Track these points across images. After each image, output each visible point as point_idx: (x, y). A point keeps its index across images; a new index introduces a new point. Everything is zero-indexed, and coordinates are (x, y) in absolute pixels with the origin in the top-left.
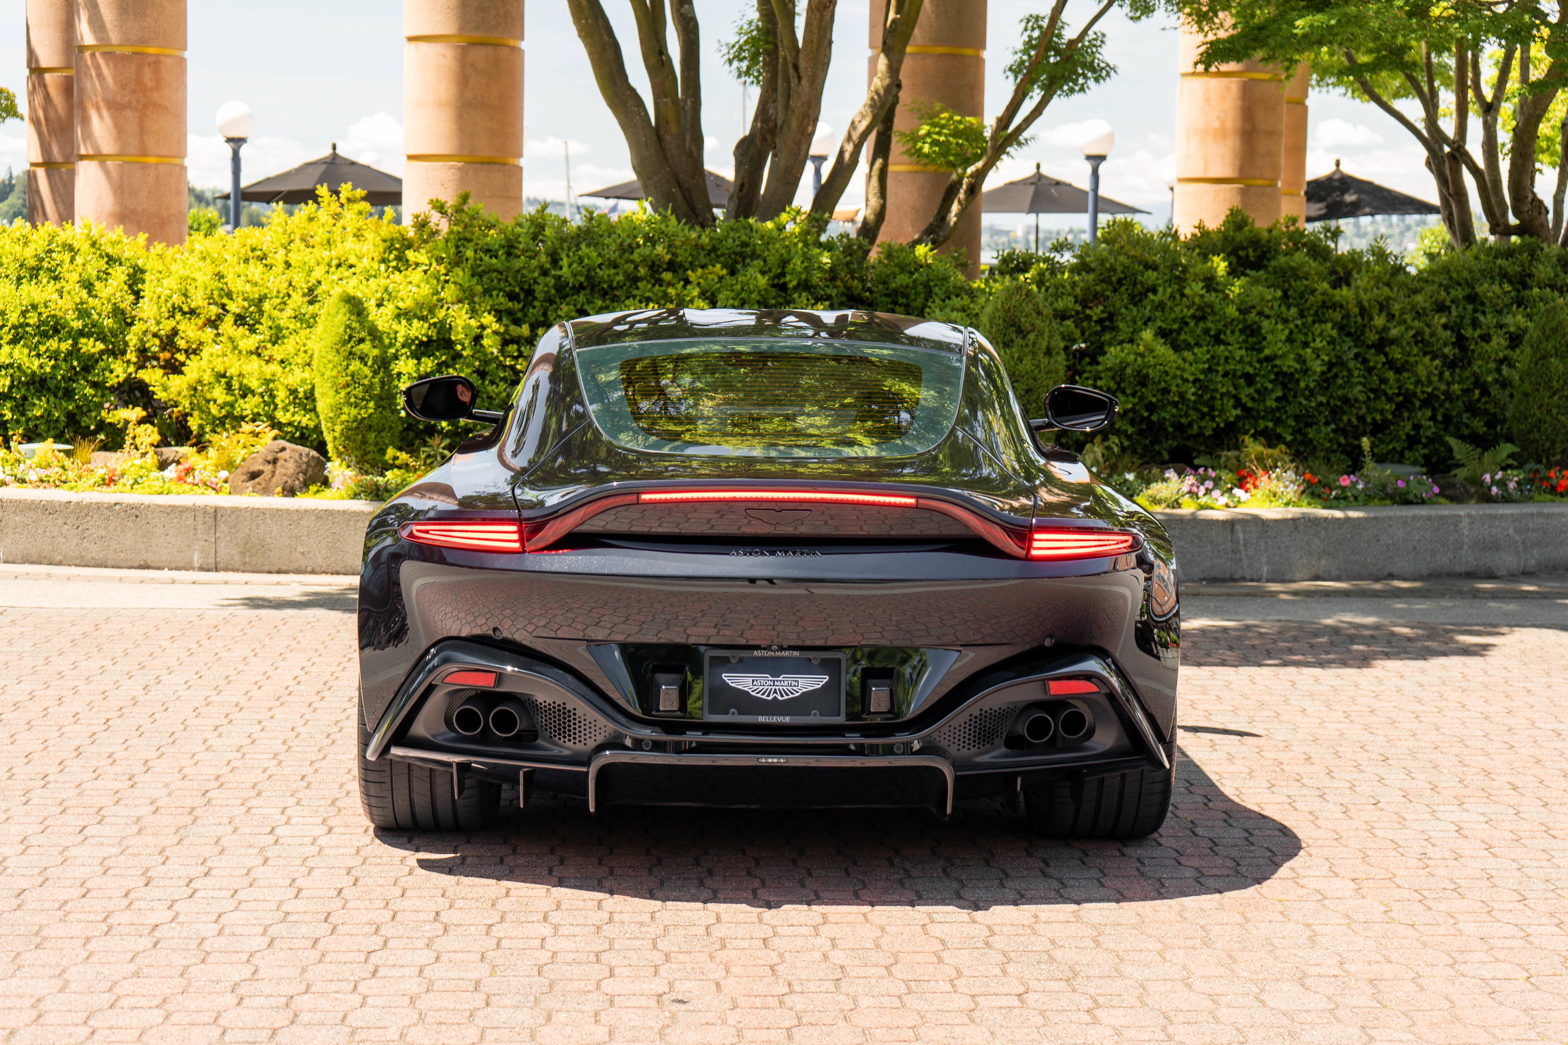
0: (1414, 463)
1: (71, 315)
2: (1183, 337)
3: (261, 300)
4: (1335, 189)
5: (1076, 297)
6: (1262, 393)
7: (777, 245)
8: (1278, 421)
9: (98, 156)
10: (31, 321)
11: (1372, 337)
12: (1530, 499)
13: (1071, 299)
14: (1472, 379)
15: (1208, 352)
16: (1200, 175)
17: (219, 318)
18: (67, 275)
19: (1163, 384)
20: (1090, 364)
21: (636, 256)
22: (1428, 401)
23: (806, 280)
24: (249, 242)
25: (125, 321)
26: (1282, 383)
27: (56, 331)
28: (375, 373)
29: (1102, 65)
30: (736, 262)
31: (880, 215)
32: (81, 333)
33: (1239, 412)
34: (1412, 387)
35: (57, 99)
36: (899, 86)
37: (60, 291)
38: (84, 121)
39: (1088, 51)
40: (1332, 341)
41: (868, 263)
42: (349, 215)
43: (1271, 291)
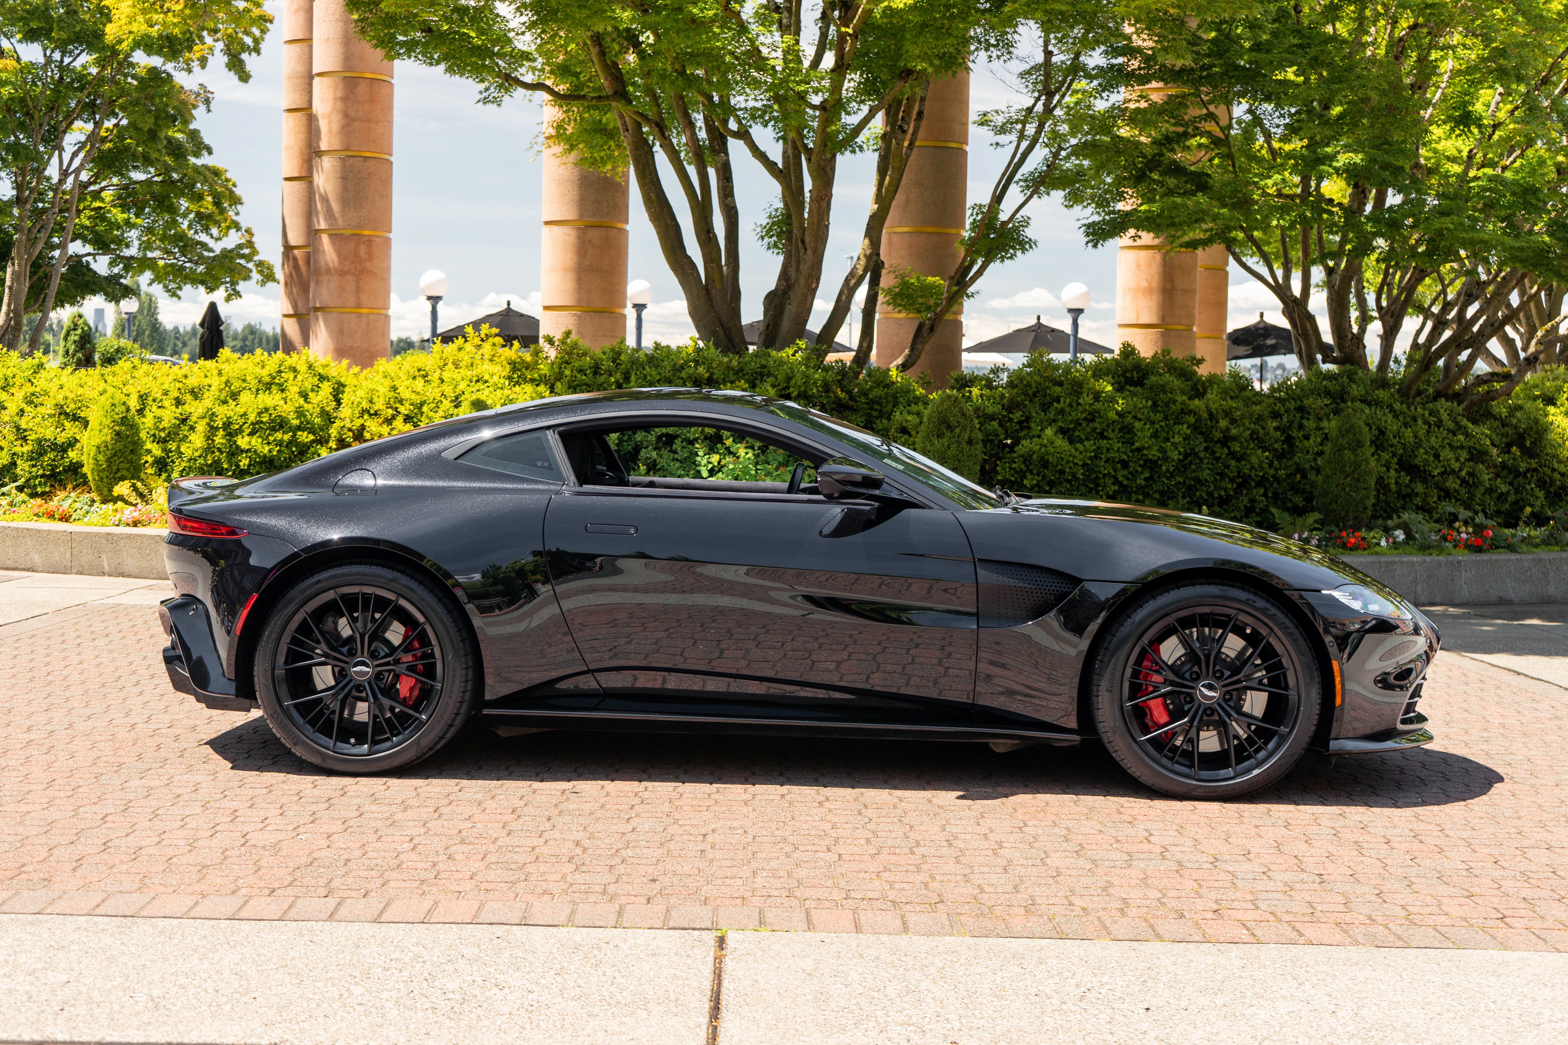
1: (292, 416)
2: (1077, 433)
3: (422, 404)
4: (1260, 336)
5: (1003, 406)
6: (1134, 475)
7: (785, 367)
9: (326, 308)
10: (264, 420)
11: (1217, 435)
13: (1000, 407)
14: (1294, 467)
15: (1095, 444)
16: (1133, 322)
17: (394, 417)
18: (290, 388)
20: (1010, 452)
21: (683, 374)
22: (1261, 482)
23: (804, 392)
24: (416, 364)
25: (328, 419)
26: (1150, 468)
27: (281, 427)
29: (1027, 240)
31: (869, 348)
32: (299, 428)
33: (1116, 488)
34: (1247, 472)
35: (303, 268)
36: (878, 255)
37: (285, 399)
38: (318, 283)
39: (1016, 229)
40: (1186, 438)
41: (857, 382)
42: (487, 348)
43: (1144, 401)
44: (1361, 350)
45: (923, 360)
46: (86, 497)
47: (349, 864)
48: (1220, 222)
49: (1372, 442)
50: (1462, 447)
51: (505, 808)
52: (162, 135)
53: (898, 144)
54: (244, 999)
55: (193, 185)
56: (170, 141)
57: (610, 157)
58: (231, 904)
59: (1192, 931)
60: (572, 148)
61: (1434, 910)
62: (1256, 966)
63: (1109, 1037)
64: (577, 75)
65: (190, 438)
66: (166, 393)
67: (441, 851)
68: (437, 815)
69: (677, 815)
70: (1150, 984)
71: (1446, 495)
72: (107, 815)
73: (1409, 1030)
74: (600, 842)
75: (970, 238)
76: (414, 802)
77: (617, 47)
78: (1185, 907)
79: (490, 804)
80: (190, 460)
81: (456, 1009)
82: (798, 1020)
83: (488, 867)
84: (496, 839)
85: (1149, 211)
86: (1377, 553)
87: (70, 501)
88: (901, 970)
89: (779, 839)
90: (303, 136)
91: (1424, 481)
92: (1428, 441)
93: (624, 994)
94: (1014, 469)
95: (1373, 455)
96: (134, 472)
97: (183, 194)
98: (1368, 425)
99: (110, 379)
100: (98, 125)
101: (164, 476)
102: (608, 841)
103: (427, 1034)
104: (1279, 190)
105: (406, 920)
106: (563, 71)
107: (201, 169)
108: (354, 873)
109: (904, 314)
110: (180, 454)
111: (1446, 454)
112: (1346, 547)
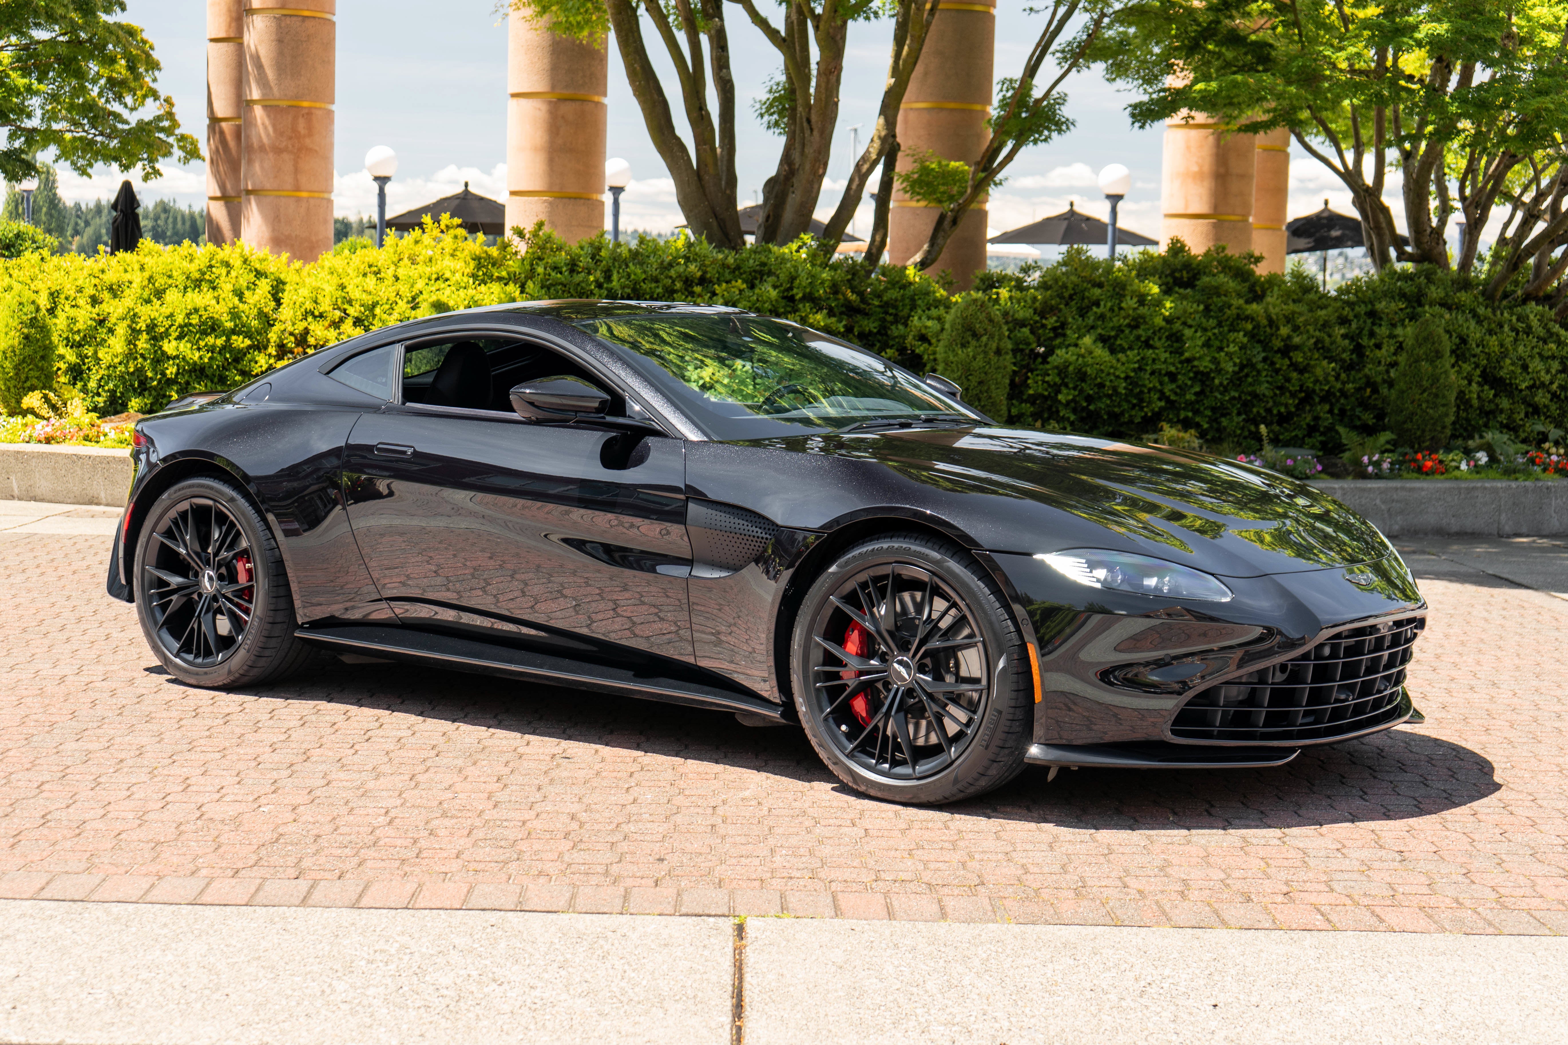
0: (1312, 447)
1: (225, 317)
2: (1119, 342)
3: (374, 305)
4: (1323, 226)
5: (1035, 310)
6: (1183, 388)
7: (788, 265)
8: (1196, 412)
9: (260, 193)
10: (194, 322)
11: (1277, 344)
12: (1400, 477)
13: (1031, 311)
14: (1364, 380)
15: (1139, 354)
16: (1182, 211)
17: (341, 320)
18: (223, 285)
19: (1099, 380)
20: (1042, 363)
21: (672, 273)
22: (1327, 397)
23: (810, 293)
24: (367, 259)
25: (268, 322)
26: (1201, 381)
27: (213, 329)
29: (1063, 120)
30: (756, 279)
31: (883, 243)
32: (233, 332)
33: (1163, 404)
34: (1311, 385)
35: (232, 143)
36: (894, 136)
37: (217, 298)
38: (250, 162)
39: (1051, 108)
40: (1243, 347)
41: (869, 281)
42: (448, 239)
43: (1195, 305)
44: (1441, 247)
45: (944, 256)
47: (320, 840)
48: (1285, 103)
49: (1453, 352)
50: (1553, 357)
51: (489, 776)
53: (918, 9)
54: (216, 996)
55: (104, 46)
57: (588, 22)
58: (191, 887)
59: (1261, 917)
60: (544, 9)
61: (1528, 891)
62: (1332, 957)
63: (1174, 1037)
65: (109, 342)
66: (80, 290)
67: (421, 825)
68: (413, 784)
69: (682, 784)
70: (1216, 977)
71: (1535, 411)
72: (43, 783)
73: (1503, 1028)
74: (597, 816)
75: (999, 117)
76: (386, 769)
78: (1252, 890)
79: (471, 771)
80: (108, 368)
81: (451, 1007)
82: (831, 1019)
83: (475, 844)
84: (482, 812)
85: (1205, 90)
86: (1456, 479)
88: (942, 962)
89: (797, 812)
91: (1510, 396)
92: (1515, 350)
93: (636, 990)
94: (1047, 382)
95: (1453, 366)
96: (46, 381)
97: (92, 57)
98: (1448, 332)
99: (15, 273)
101: (79, 385)
102: (607, 814)
103: (422, 1035)
104: (1351, 65)
105: (388, 905)
107: (113, 28)
108: (326, 852)
109: (922, 204)
110: (98, 360)
111: (1536, 365)
112: (1421, 471)
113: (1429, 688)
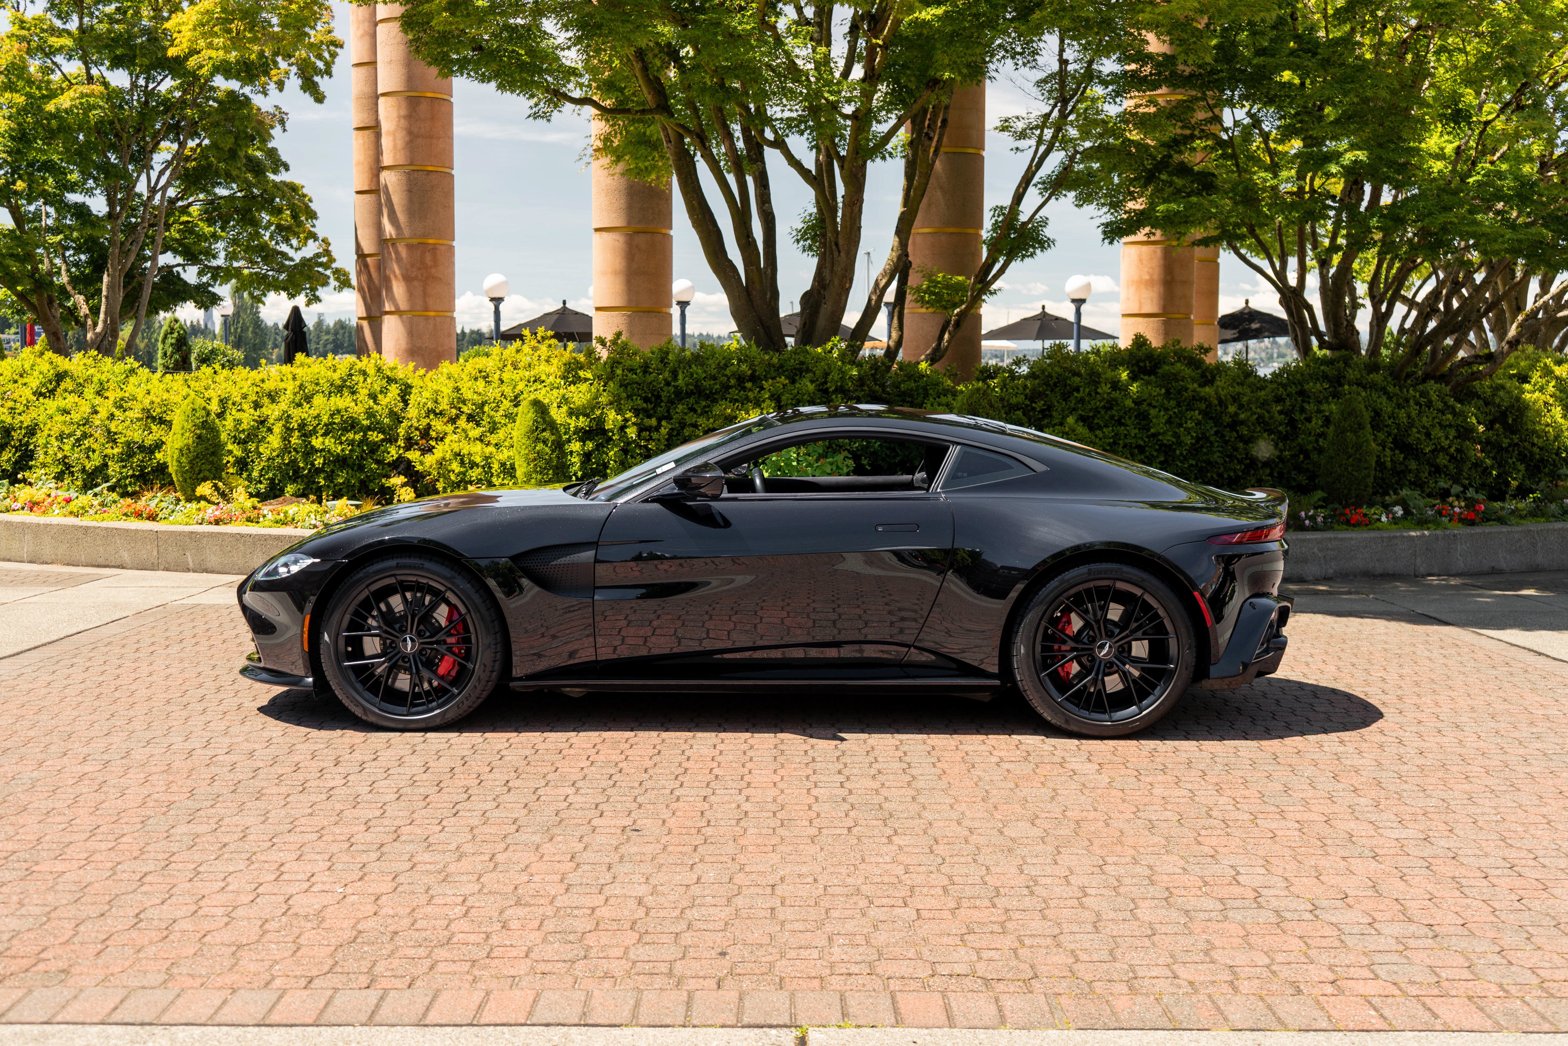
1: (362, 417)
2: (1096, 421)
3: (483, 404)
4: (1245, 320)
7: (823, 363)
9: (397, 312)
10: (336, 421)
11: (1227, 420)
12: (1332, 528)
14: (1298, 448)
15: (1113, 431)
16: (1138, 312)
17: (457, 417)
18: (361, 391)
21: (728, 372)
22: (1268, 463)
23: (841, 386)
24: (478, 367)
25: (397, 418)
27: (353, 427)
28: (553, 451)
29: (1045, 239)
30: (796, 375)
31: (899, 343)
32: (369, 428)
35: (374, 275)
36: (907, 255)
37: (355, 401)
38: (388, 289)
39: (1035, 229)
40: (1198, 423)
41: (889, 375)
42: (543, 348)
43: (1158, 389)
44: (1354, 336)
45: (949, 353)
46: (172, 496)
47: (396, 938)
49: (1371, 423)
50: (1450, 426)
51: (563, 854)
52: (242, 154)
53: (924, 150)
55: (273, 200)
56: (250, 159)
57: (654, 167)
58: (262, 1002)
59: (1316, 1014)
60: (619, 159)
64: (622, 90)
65: (268, 439)
66: (245, 397)
67: (495, 916)
68: (492, 865)
69: (742, 859)
71: (1437, 470)
72: (145, 875)
74: (663, 899)
75: (992, 238)
76: (468, 848)
77: (658, 63)
78: (1299, 978)
79: (547, 849)
80: (268, 460)
83: (544, 940)
84: (554, 897)
85: (1161, 212)
86: (1379, 529)
87: (156, 500)
89: (851, 890)
90: (371, 153)
91: (1417, 458)
92: (1419, 420)
95: (1371, 435)
96: (217, 473)
97: (263, 208)
98: (1365, 407)
99: (192, 384)
100: (182, 145)
101: (245, 475)
102: (672, 898)
105: (454, 1020)
106: (608, 87)
107: (280, 185)
108: (401, 952)
109: (931, 310)
110: (259, 454)
111: (1437, 432)
112: (1350, 524)
113: (1401, 733)
